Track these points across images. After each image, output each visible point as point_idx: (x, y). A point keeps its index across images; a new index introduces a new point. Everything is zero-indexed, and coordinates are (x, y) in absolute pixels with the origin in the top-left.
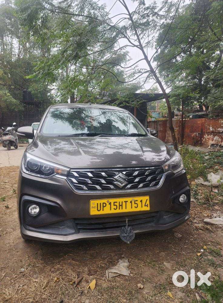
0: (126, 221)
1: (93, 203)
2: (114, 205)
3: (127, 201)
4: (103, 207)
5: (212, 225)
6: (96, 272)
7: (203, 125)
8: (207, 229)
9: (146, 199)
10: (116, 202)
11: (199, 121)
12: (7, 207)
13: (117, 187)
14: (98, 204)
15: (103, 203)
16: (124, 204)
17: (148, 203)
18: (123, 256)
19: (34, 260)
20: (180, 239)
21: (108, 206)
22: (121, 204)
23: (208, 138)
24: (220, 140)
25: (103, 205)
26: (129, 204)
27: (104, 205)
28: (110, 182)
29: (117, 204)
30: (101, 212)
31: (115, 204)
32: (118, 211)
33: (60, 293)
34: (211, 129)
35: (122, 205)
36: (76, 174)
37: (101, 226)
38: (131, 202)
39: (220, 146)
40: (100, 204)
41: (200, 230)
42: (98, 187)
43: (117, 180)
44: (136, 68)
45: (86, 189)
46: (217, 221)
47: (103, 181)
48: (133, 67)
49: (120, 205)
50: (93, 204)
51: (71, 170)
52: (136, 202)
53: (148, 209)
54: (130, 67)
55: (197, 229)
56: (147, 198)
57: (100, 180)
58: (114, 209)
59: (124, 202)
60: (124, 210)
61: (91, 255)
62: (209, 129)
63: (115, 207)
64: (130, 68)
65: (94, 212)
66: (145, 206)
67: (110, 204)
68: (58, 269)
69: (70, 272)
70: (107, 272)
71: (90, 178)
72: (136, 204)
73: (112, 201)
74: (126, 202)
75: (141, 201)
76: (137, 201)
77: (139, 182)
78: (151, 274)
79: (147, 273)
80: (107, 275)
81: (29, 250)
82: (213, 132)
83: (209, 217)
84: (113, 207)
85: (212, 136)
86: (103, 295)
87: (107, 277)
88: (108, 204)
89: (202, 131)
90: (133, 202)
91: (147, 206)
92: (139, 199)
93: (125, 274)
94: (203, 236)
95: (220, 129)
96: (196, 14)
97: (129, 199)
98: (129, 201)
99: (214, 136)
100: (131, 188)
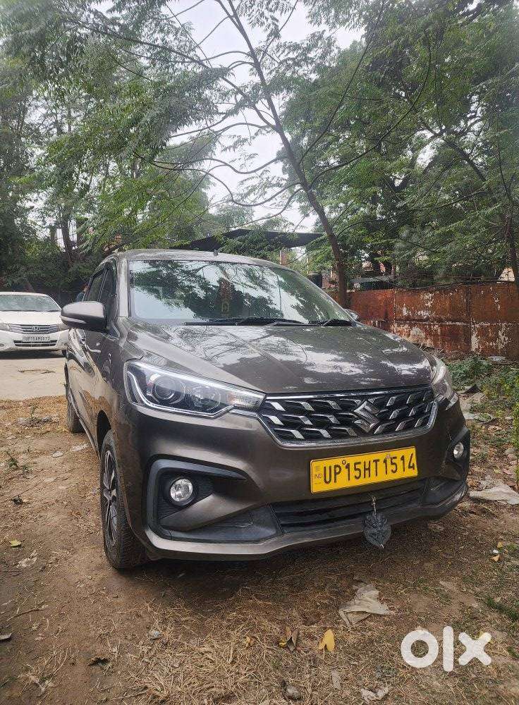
0: (371, 501)
1: (317, 466)
2: (356, 469)
3: (378, 460)
4: (336, 474)
5: (488, 502)
6: (318, 615)
7: (388, 303)
8: (484, 511)
9: (410, 452)
10: (359, 463)
11: (381, 295)
12: (18, 502)
13: (360, 432)
14: (325, 467)
15: (336, 466)
16: (373, 465)
17: (414, 461)
18: (356, 578)
19: (171, 610)
20: (445, 534)
21: (344, 471)
22: (367, 467)
23: (399, 331)
24: (423, 335)
25: (335, 471)
26: (381, 465)
27: (338, 470)
28: (346, 422)
29: (361, 467)
30: (332, 486)
31: (358, 466)
32: (363, 481)
33: (270, 667)
34: (405, 313)
35: (369, 469)
36: (278, 406)
37: (325, 516)
38: (385, 461)
39: (424, 347)
40: (330, 467)
41: (471, 515)
42: (324, 433)
43: (360, 417)
44: (265, 176)
45: (301, 437)
46: (494, 494)
47: (333, 419)
48: (259, 172)
49: (365, 469)
50: (317, 468)
51: (268, 398)
52: (394, 461)
53: (414, 473)
54: (255, 171)
55: (465, 512)
56: (412, 450)
57: (328, 416)
58: (356, 477)
59: (374, 461)
60: (373, 479)
61: (291, 584)
62: (401, 312)
63: (357, 473)
64: (253, 174)
65: (318, 486)
66: (410, 467)
67: (348, 467)
68: (238, 622)
69: (266, 622)
70: (341, 613)
71: (307, 414)
72: (394, 464)
73: (351, 460)
74: (376, 461)
75: (403, 458)
76: (395, 458)
77: (398, 420)
78: (430, 606)
79: (419, 605)
80: (345, 619)
81: (140, 590)
82: (408, 318)
83: (475, 488)
84: (354, 473)
85: (407, 326)
86: (359, 659)
87: (348, 623)
88: (343, 467)
89: (386, 317)
90: (389, 462)
91: (413, 467)
92: (398, 453)
93: (382, 613)
94: (480, 524)
95: (422, 312)
96: (374, 69)
97: (381, 456)
98: (382, 461)
99: (411, 326)
100: (384, 432)
